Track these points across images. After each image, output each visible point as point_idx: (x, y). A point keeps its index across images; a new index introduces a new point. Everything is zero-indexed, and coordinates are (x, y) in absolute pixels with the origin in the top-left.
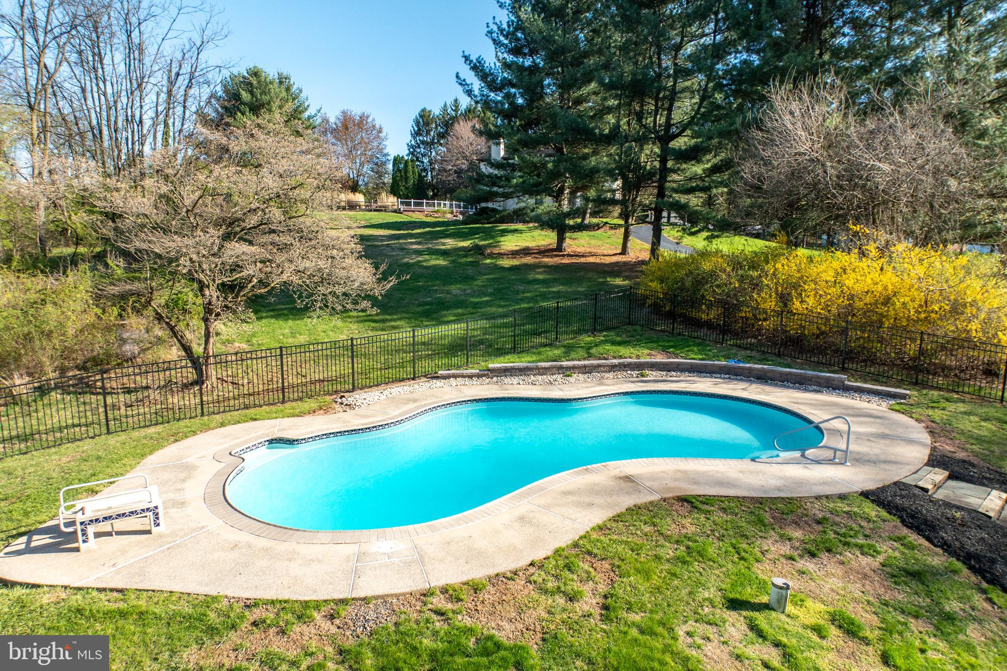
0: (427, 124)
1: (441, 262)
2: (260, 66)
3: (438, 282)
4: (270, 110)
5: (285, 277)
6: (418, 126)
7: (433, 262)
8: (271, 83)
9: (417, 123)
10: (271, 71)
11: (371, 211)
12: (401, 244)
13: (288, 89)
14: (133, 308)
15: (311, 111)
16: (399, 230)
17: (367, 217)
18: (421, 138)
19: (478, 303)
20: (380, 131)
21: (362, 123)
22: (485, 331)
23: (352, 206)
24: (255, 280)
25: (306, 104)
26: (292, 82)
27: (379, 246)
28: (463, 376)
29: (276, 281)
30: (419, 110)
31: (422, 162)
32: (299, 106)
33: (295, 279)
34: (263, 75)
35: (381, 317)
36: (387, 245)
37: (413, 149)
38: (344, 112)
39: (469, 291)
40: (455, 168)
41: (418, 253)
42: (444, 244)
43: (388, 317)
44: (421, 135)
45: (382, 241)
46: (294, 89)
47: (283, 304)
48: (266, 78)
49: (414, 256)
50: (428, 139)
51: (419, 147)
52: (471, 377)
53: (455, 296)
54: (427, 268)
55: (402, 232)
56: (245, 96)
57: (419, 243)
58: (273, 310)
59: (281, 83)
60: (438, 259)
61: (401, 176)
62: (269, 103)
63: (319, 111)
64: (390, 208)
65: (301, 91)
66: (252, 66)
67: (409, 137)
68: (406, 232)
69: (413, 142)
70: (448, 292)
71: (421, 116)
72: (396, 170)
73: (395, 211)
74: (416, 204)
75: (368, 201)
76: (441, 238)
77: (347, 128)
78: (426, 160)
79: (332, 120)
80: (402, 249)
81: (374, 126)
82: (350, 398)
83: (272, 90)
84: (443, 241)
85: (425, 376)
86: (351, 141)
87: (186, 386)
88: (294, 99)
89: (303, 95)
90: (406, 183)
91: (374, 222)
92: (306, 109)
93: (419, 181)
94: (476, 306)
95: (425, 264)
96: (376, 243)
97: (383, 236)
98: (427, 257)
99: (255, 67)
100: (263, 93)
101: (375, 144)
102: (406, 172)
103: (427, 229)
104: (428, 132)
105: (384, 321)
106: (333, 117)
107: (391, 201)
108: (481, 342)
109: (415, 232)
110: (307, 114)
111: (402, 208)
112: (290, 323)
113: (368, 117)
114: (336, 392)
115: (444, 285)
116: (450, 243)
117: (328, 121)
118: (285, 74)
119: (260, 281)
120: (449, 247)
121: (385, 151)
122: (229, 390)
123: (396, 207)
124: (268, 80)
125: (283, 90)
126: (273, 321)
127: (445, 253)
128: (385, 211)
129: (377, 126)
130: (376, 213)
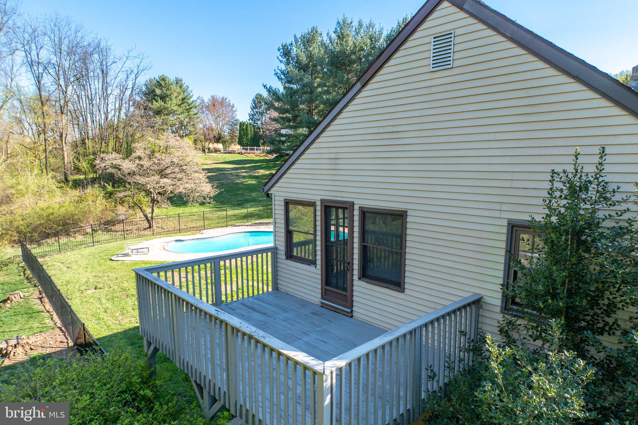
0: (260, 102)
1: (253, 182)
2: (166, 75)
3: (248, 191)
4: (171, 99)
5: (180, 190)
6: (255, 103)
7: (250, 182)
8: (172, 84)
9: (254, 101)
10: (171, 77)
11: (226, 153)
12: (237, 173)
13: (181, 87)
14: (120, 203)
15: (194, 98)
16: (238, 165)
17: (224, 157)
18: (257, 110)
19: (261, 200)
20: (233, 107)
21: (223, 103)
22: (260, 211)
23: (216, 151)
24: (169, 191)
25: (191, 94)
26: (183, 83)
27: (226, 174)
28: (245, 226)
29: (177, 192)
30: (255, 95)
31: (257, 124)
32: (187, 96)
33: (184, 191)
34: (168, 80)
35: (219, 206)
36: (230, 174)
37: (252, 117)
38: (212, 96)
39: (259, 195)
40: (274, 128)
41: (244, 177)
42: (258, 173)
43: (223, 206)
44: (257, 108)
45: (229, 171)
46: (184, 86)
47: (179, 201)
48: (169, 81)
49: (241, 179)
50: (260, 111)
51: (255, 115)
52: (248, 226)
53: (253, 197)
54: (246, 185)
55: (240, 166)
56: (158, 91)
57: (246, 172)
58: (175, 204)
59: (177, 83)
60: (252, 181)
61: (244, 133)
62: (170, 95)
63: (198, 98)
64: (237, 151)
65: (188, 87)
66: (161, 75)
67: (250, 110)
68: (241, 166)
69: (252, 112)
70: (251, 196)
71: (257, 98)
72: (241, 130)
73: (239, 153)
74: (251, 149)
75: (225, 148)
76: (258, 169)
77: (214, 106)
78: (259, 123)
79: (206, 101)
80: (237, 175)
81: (229, 104)
82: (202, 232)
83: (172, 88)
84: (258, 171)
85: (231, 226)
86: (217, 113)
87: (145, 229)
88: (184, 92)
89: (190, 89)
90: (247, 137)
91: (227, 160)
92: (191, 97)
93: (254, 135)
94: (260, 201)
95: (245, 183)
96: (225, 172)
97: (230, 168)
98: (247, 179)
99: (163, 75)
100: (168, 89)
101: (230, 114)
102: (247, 130)
103: (253, 165)
104: (260, 107)
105: (220, 208)
106: (207, 99)
107: (237, 147)
108: (257, 215)
109: (246, 166)
110: (192, 100)
111: (243, 151)
112: (182, 208)
113: (226, 99)
114: (198, 230)
115: (250, 193)
116: (262, 172)
117: (203, 102)
118: (179, 78)
119: (171, 192)
120: (260, 174)
121: (236, 118)
122: (160, 230)
123: (240, 151)
124: (170, 83)
125: (178, 87)
126: (175, 208)
127: (256, 177)
128: (234, 153)
129: (231, 104)
130: (229, 154)
